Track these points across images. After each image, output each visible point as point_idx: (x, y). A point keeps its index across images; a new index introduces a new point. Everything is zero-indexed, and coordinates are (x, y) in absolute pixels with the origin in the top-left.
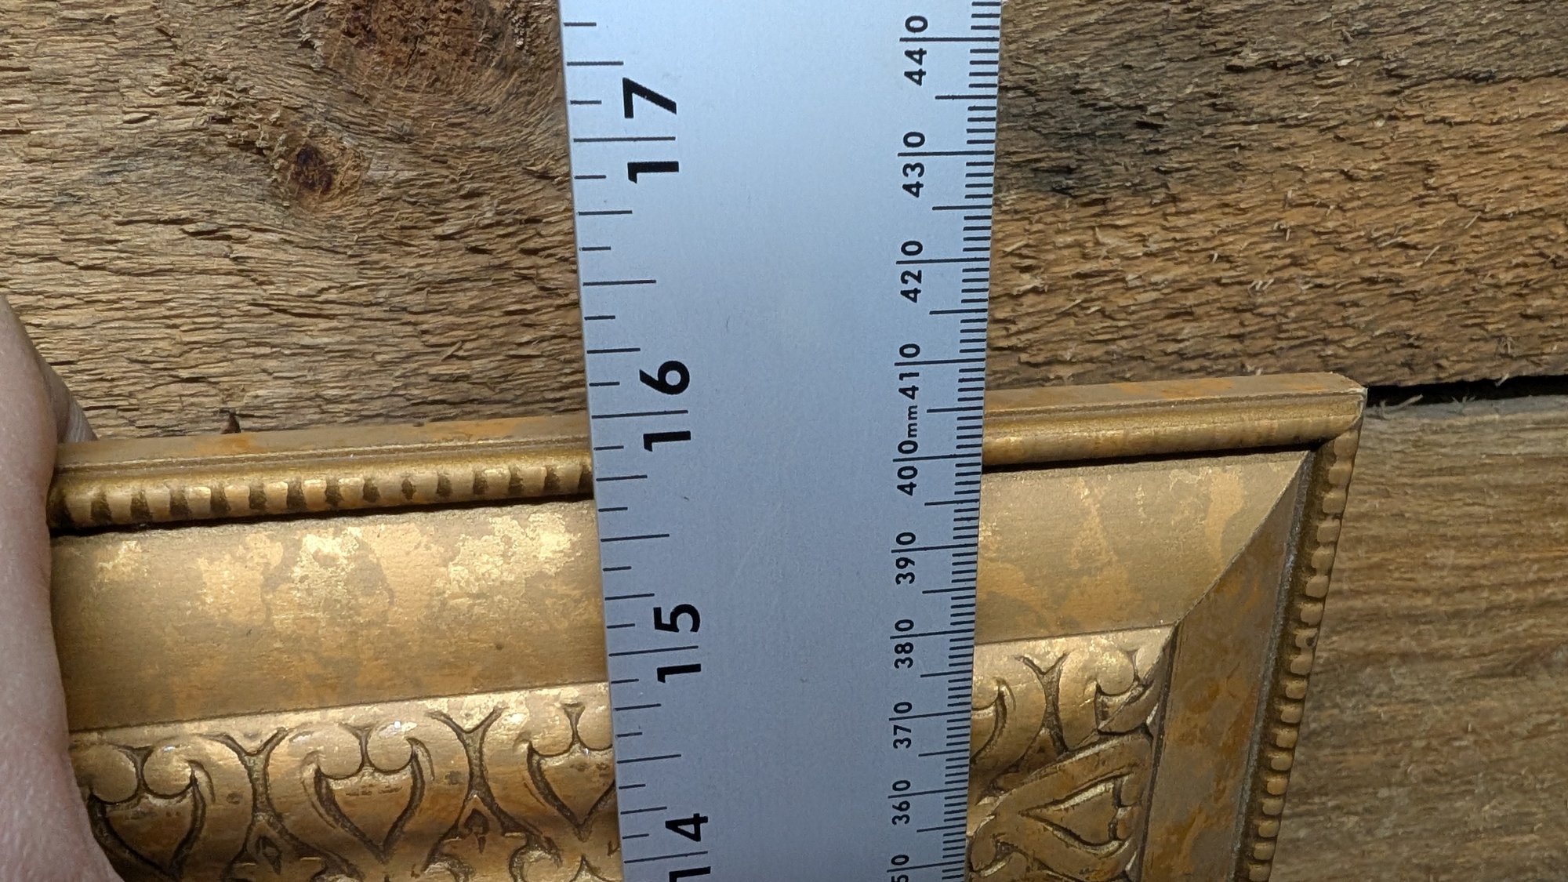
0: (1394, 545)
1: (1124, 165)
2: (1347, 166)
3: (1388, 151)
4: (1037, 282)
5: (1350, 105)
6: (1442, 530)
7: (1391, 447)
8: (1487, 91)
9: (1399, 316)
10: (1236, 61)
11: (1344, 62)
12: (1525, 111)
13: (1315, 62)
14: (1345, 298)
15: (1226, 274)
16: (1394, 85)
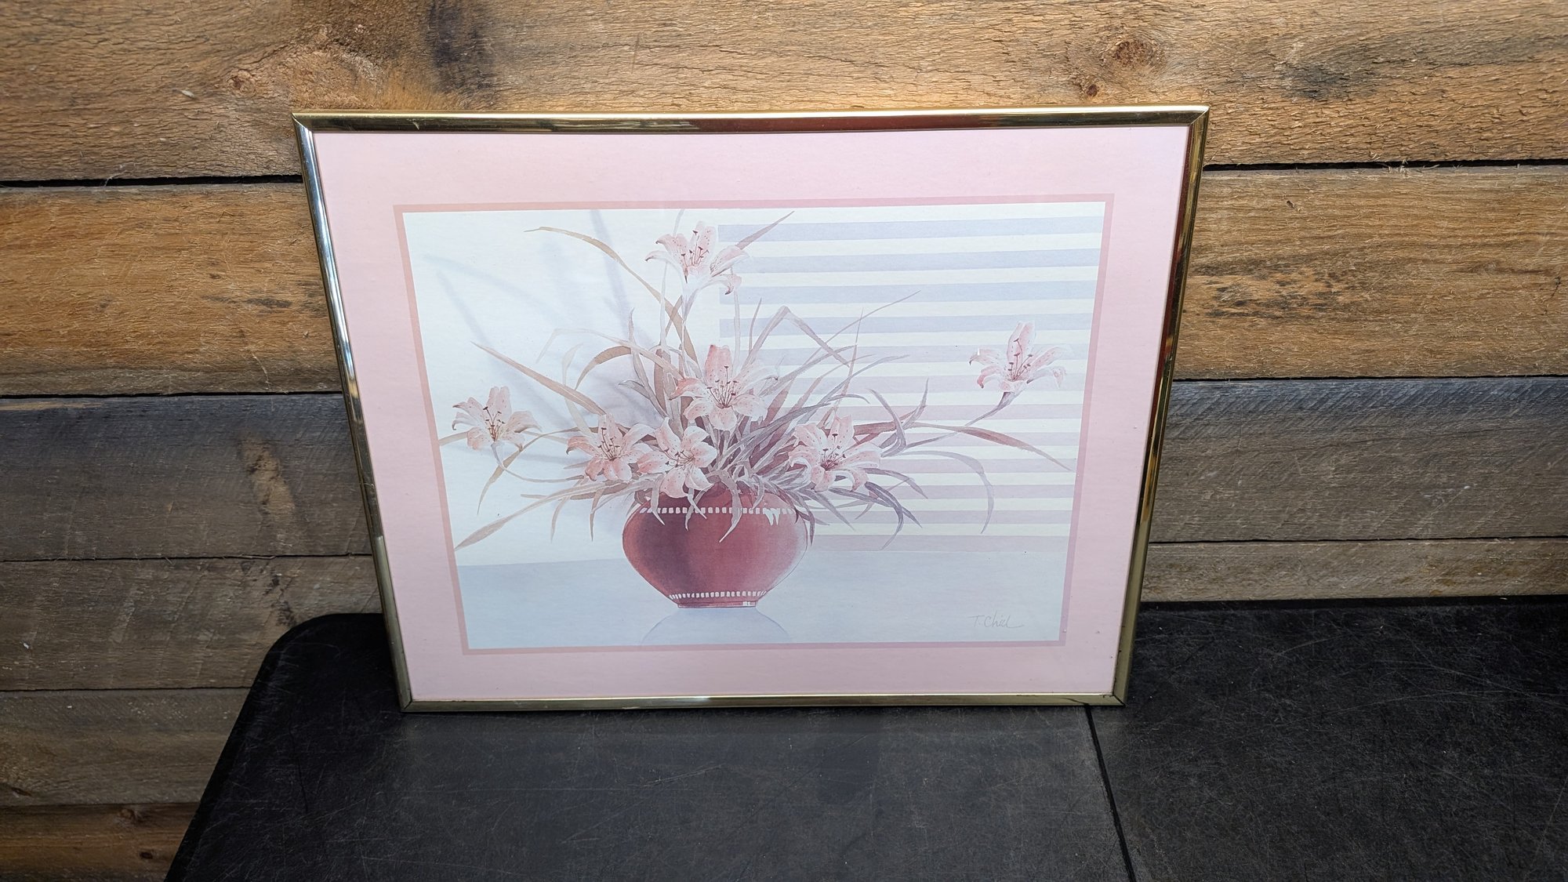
0: (1423, 218)
1: (1333, 90)
2: (1413, 91)
3: (1428, 86)
4: (1300, 124)
5: (1416, 73)
6: (1443, 214)
7: (1423, 183)
8: (1466, 68)
9: (1431, 138)
10: (1376, 61)
11: (1414, 61)
12: (1480, 74)
13: (1403, 61)
14: (1409, 132)
15: (1367, 123)
16: (1431, 67)
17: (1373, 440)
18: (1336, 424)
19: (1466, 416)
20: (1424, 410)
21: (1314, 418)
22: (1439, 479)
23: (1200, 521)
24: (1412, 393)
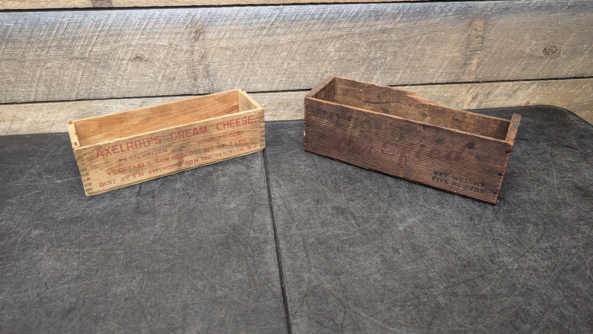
17: (347, 35)
18: (329, 27)
19: (380, 22)
20: (362, 19)
21: (320, 23)
22: (377, 55)
23: (285, 79)
24: (356, 10)
